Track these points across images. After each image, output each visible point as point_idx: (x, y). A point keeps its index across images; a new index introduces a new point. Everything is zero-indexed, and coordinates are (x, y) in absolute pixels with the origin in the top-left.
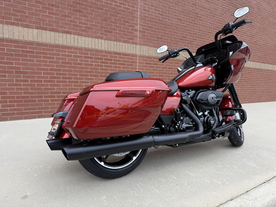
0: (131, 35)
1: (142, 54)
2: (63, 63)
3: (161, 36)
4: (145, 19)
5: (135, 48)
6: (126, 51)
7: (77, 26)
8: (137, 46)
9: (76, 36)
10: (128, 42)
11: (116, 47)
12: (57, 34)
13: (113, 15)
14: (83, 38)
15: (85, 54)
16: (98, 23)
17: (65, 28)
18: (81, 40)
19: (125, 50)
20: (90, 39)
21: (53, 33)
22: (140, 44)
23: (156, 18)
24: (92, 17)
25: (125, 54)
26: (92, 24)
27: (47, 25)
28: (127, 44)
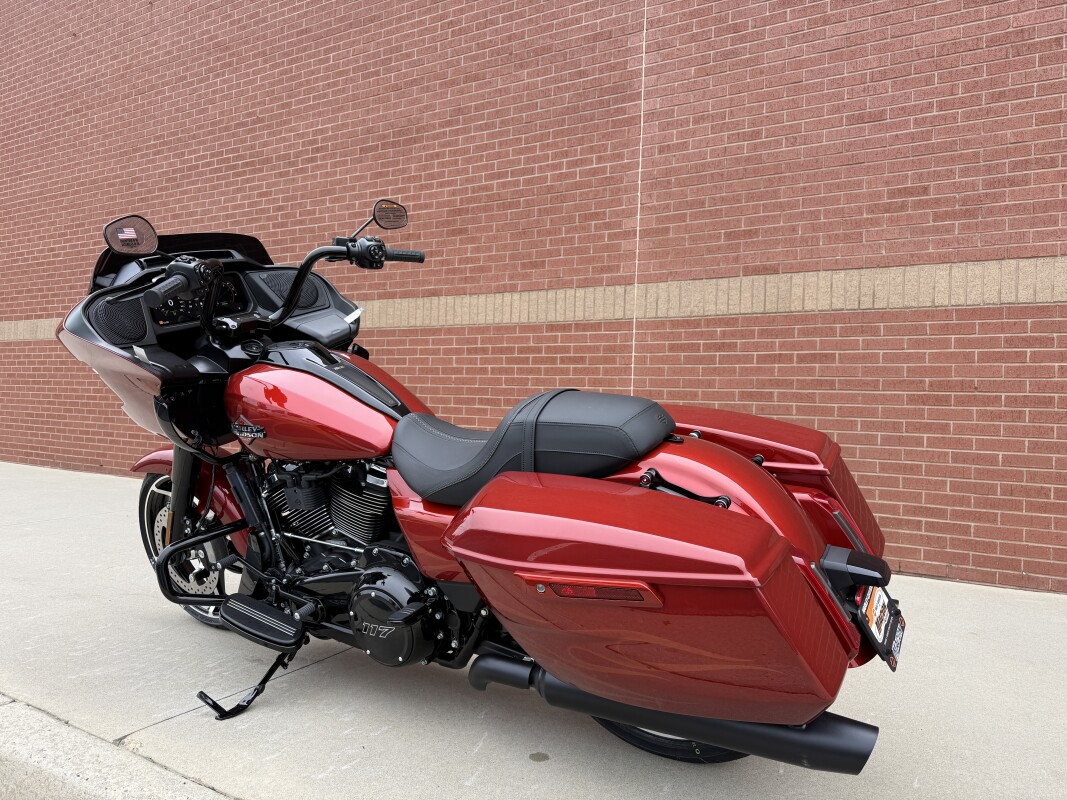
0: (609, 256)
1: (651, 314)
2: (422, 371)
3: (751, 222)
4: (669, 182)
5: (622, 298)
6: (587, 314)
7: (454, 271)
8: (628, 288)
9: (450, 299)
10: (597, 283)
11: (553, 307)
12: (412, 301)
13: (547, 212)
14: (467, 299)
15: (468, 341)
16: (505, 247)
17: (430, 283)
18: (462, 307)
19: (584, 311)
20: (482, 298)
21: (405, 302)
22: (645, 280)
23: (720, 162)
24: (488, 237)
25: (585, 325)
26: (489, 256)
27: (397, 285)
28: (591, 289)
